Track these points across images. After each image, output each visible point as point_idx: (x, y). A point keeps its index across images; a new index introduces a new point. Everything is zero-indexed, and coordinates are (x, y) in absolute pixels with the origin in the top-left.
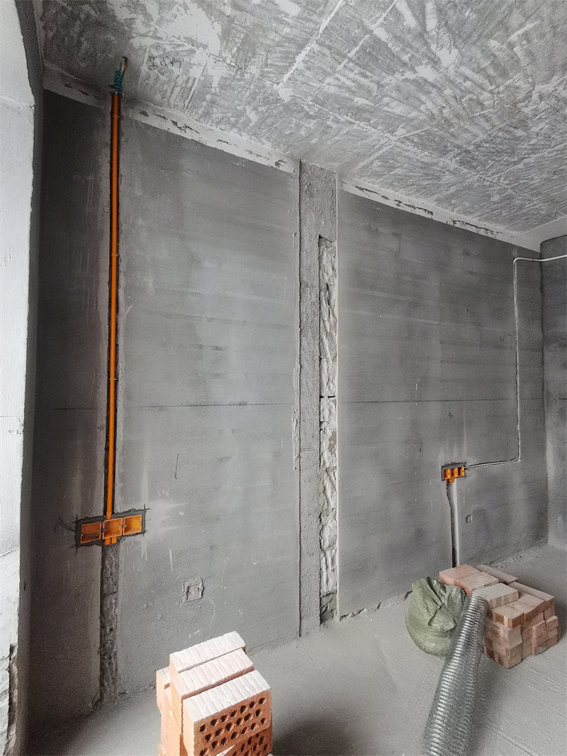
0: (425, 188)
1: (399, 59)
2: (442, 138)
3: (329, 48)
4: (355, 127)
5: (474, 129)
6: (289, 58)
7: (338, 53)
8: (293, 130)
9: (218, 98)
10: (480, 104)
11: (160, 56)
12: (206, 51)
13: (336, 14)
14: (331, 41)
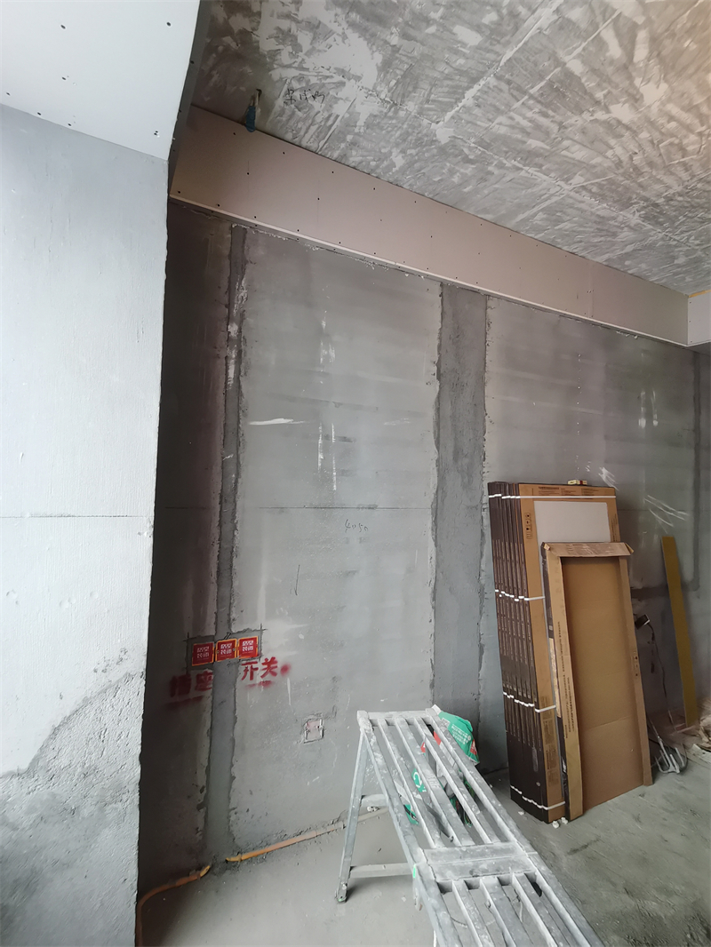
0: (595, 246)
1: (591, 96)
2: (627, 189)
3: (509, 82)
4: (523, 173)
5: (669, 180)
6: (458, 94)
7: (519, 89)
8: (444, 176)
9: (361, 139)
10: (683, 150)
11: (301, 89)
12: (359, 84)
13: (525, 44)
14: (512, 75)
